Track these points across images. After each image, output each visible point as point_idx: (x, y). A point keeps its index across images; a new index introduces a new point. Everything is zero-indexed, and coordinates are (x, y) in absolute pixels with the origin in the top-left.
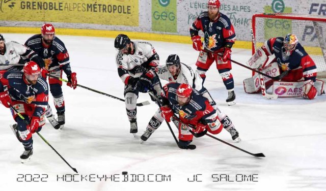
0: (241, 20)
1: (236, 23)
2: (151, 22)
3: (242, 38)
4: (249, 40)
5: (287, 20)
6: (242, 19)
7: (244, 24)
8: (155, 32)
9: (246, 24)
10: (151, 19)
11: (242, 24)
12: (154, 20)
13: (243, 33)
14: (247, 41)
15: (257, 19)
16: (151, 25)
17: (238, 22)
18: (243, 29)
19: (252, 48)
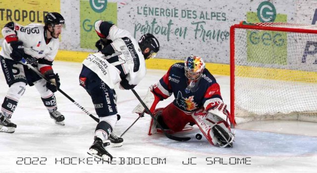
0: (212, 32)
1: (206, 37)
2: (79, 35)
3: (213, 60)
4: (225, 62)
5: (280, 32)
6: (214, 31)
7: (218, 38)
8: (86, 50)
9: (220, 39)
10: (78, 31)
11: (214, 38)
12: (84, 32)
13: (216, 52)
14: (222, 63)
15: (237, 31)
16: (79, 40)
17: (207, 36)
18: (216, 46)
19: (229, 73)
